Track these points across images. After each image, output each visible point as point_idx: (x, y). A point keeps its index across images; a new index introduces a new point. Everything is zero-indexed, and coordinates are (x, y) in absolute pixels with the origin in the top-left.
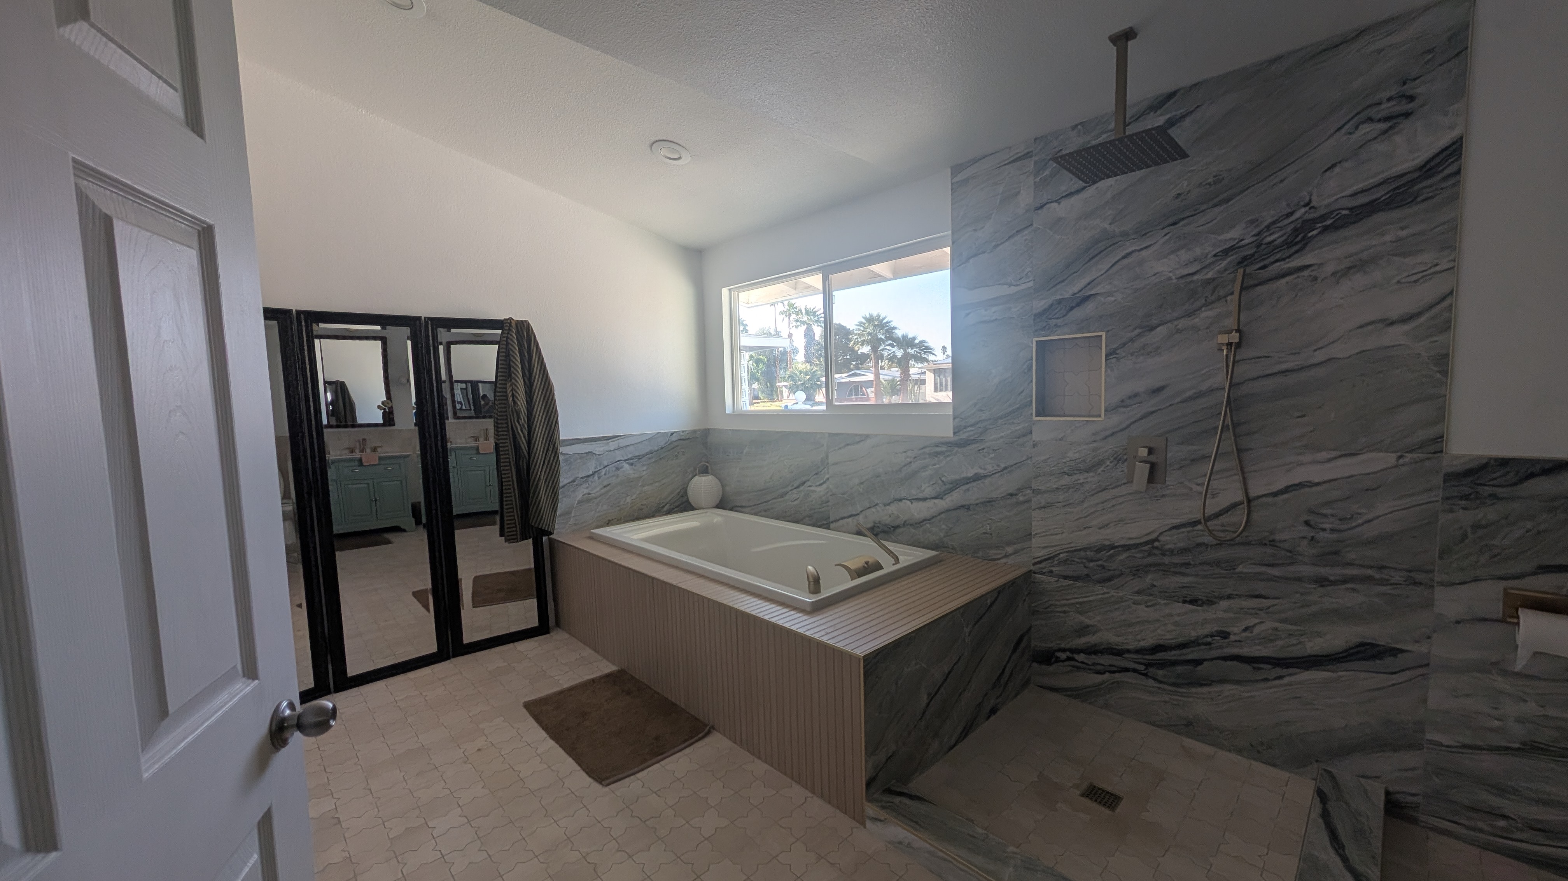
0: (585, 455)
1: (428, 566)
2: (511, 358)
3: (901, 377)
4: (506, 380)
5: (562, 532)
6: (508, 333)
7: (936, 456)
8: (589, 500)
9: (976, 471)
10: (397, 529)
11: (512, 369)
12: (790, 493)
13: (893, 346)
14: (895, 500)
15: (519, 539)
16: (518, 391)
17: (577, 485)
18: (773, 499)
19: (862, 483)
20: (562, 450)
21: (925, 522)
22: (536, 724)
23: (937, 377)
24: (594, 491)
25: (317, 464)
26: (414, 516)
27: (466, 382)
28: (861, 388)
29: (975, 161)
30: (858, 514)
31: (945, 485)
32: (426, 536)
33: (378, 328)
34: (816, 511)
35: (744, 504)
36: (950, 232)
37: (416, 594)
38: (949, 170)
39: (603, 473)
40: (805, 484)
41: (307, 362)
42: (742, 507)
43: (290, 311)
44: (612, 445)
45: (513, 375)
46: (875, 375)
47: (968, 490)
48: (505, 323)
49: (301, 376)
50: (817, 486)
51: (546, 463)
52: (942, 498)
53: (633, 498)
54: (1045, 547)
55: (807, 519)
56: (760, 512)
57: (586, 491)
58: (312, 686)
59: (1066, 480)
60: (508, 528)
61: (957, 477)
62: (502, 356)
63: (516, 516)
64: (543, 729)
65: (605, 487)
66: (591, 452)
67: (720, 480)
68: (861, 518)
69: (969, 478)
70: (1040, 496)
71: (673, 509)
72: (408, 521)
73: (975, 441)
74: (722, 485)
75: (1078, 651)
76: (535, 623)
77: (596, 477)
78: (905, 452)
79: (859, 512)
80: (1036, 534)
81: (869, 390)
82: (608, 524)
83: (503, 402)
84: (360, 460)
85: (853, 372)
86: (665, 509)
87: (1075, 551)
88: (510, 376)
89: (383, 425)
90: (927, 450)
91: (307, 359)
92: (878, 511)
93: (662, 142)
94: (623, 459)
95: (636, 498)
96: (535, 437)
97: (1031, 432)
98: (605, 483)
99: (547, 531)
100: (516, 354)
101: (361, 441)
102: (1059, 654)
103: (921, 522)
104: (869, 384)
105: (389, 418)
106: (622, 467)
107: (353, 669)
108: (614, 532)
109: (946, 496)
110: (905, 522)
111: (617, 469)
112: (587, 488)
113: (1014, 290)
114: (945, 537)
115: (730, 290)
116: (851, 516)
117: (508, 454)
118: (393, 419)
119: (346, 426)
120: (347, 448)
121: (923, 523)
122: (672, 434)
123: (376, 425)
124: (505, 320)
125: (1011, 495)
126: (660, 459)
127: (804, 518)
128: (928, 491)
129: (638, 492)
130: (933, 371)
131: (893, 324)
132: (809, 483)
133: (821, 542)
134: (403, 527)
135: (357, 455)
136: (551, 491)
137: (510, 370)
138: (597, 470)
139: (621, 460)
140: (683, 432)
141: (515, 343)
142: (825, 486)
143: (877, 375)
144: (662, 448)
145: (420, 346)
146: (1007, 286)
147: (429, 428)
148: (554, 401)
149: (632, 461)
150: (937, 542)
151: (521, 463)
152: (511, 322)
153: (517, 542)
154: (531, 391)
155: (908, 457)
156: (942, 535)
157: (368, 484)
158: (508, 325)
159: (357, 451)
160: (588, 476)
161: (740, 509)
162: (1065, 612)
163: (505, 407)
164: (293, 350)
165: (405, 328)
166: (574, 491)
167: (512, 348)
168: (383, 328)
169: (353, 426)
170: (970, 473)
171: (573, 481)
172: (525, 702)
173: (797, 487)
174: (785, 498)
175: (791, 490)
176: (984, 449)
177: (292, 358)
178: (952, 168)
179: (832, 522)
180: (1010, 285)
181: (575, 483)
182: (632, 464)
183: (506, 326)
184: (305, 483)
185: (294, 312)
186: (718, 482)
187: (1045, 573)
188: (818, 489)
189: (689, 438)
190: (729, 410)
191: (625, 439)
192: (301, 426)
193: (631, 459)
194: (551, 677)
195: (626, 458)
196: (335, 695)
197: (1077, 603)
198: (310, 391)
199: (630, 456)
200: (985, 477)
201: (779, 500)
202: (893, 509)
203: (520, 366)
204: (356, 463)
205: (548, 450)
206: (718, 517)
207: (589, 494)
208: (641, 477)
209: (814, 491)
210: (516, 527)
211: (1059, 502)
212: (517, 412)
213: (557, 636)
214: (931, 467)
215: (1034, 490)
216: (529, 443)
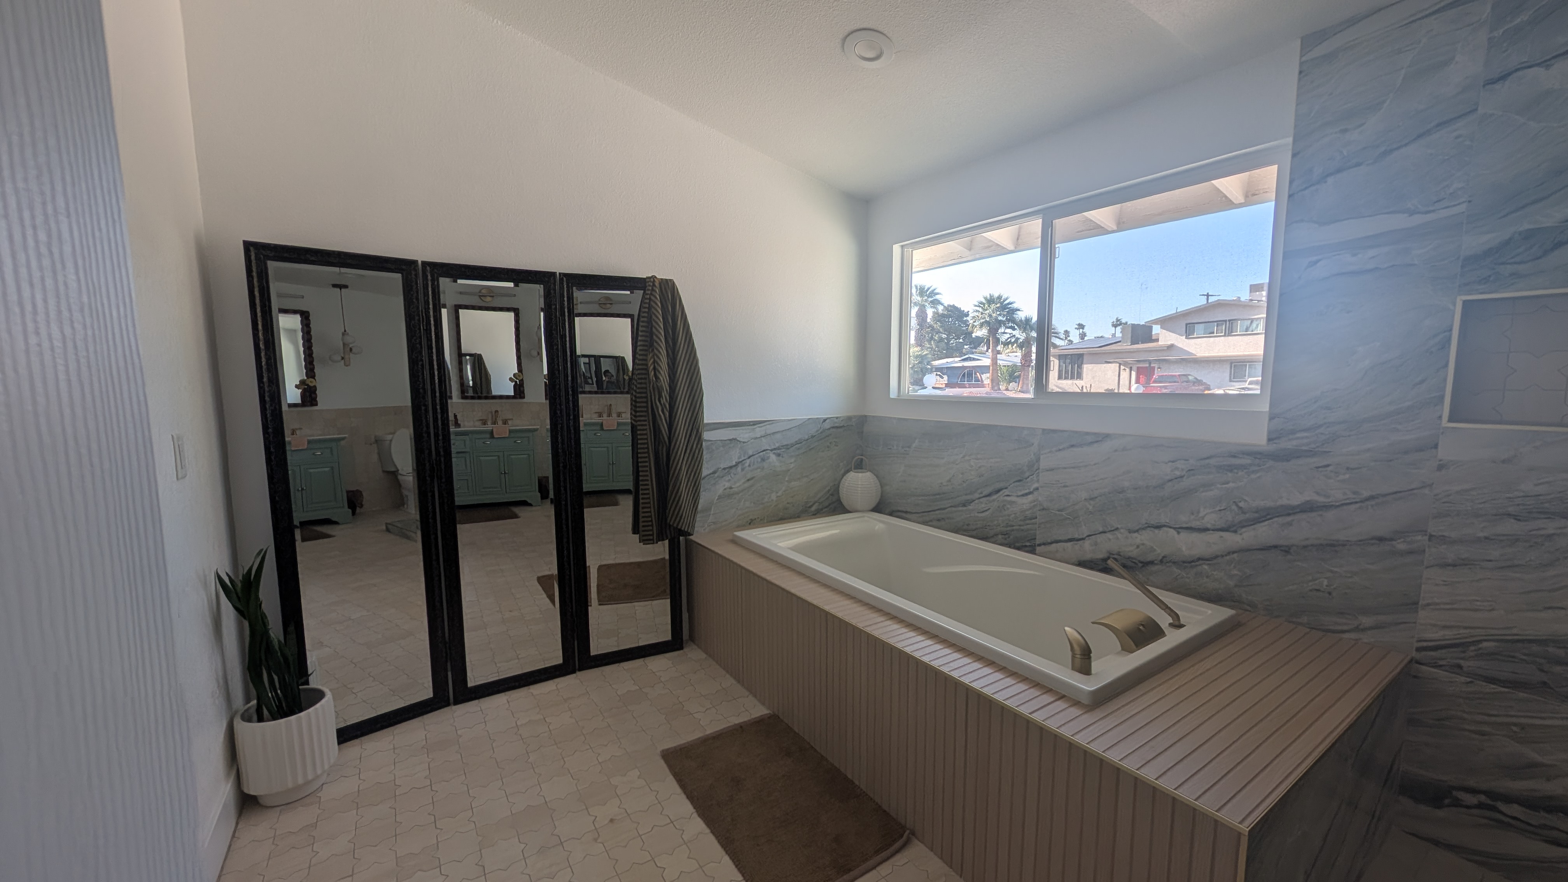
0: (729, 442)
1: (554, 546)
2: (654, 323)
3: (1021, 363)
4: (646, 350)
5: (701, 534)
6: (651, 294)
7: (1231, 471)
8: (729, 496)
9: (1308, 499)
10: (524, 503)
11: (654, 337)
12: (976, 501)
13: (1014, 329)
14: (1149, 527)
15: (655, 541)
16: (660, 364)
17: (718, 477)
18: (951, 507)
19: (1092, 499)
20: (707, 435)
21: (1201, 562)
22: (678, 790)
23: (1062, 364)
24: (738, 484)
25: (441, 444)
26: (540, 491)
27: (589, 356)
28: (975, 374)
29: (1352, 22)
30: (1083, 539)
31: (1244, 513)
32: (553, 512)
33: (511, 285)
34: (1014, 528)
35: (909, 510)
36: (1290, 140)
37: (541, 580)
38: (1299, 42)
39: (747, 465)
40: (1001, 493)
41: (432, 322)
42: (906, 512)
43: (414, 262)
44: (759, 431)
45: (655, 344)
46: (992, 360)
47: (1290, 524)
48: (648, 282)
49: (426, 339)
50: (1018, 496)
51: (688, 451)
52: (1235, 532)
53: (778, 495)
54: (1445, 627)
55: (1000, 536)
56: (931, 521)
57: (727, 485)
58: (431, 695)
59: (1509, 527)
60: (643, 526)
61: (1269, 504)
62: (643, 322)
63: (653, 514)
64: (688, 798)
65: (748, 480)
66: (735, 439)
67: (877, 477)
68: (1087, 544)
69: (1293, 508)
70: (1444, 546)
71: (822, 509)
72: (534, 495)
73: (1311, 453)
74: (881, 484)
75: (1509, 799)
76: (667, 636)
77: (739, 469)
78: (1173, 462)
79: (1084, 537)
80: (1428, 605)
81: (984, 376)
82: (750, 524)
83: (643, 376)
84: (492, 433)
85: (967, 356)
86: (813, 509)
87: (1518, 641)
88: (651, 345)
89: (514, 397)
90: (1212, 461)
91: (432, 319)
92: (1117, 538)
93: (860, 32)
94: (770, 449)
95: (783, 495)
96: (677, 420)
97: (1436, 446)
98: (749, 476)
99: (687, 532)
100: (659, 320)
101: (494, 413)
102: (1461, 795)
103: (1193, 561)
104: (984, 369)
105: (519, 390)
106: (768, 458)
107: (475, 678)
108: (759, 536)
109: (1244, 530)
110: (1164, 557)
111: (763, 460)
112: (729, 480)
113: (1418, 220)
114: (1236, 586)
115: (902, 246)
116: (1070, 540)
117: (647, 439)
118: (523, 392)
119: (479, 398)
120: (480, 420)
121: (1197, 563)
122: (825, 420)
123: (508, 397)
124: (648, 278)
125: (1381, 539)
126: (810, 450)
127: (996, 535)
128: (1210, 519)
129: (784, 488)
130: (1058, 357)
131: (1015, 306)
132: (1006, 492)
133: (1032, 572)
134: (529, 501)
135: (489, 427)
136: (693, 484)
137: (652, 337)
138: (741, 460)
139: (767, 450)
140: (837, 418)
141: (658, 306)
142: (1030, 497)
143: (994, 361)
144: (813, 437)
145: (553, 307)
146: (1406, 215)
147: (560, 405)
148: (698, 377)
149: (778, 451)
150: (1220, 591)
151: (660, 448)
152: (654, 280)
153: (653, 543)
154: (674, 364)
155: (1177, 469)
156: (1231, 583)
157: (499, 457)
158: (651, 284)
159: (489, 423)
160: (731, 467)
161: (904, 515)
162: (1483, 734)
163: (645, 383)
164: (418, 308)
165: (537, 286)
166: (715, 484)
167: (655, 312)
168: (516, 285)
169: (486, 398)
170: (1297, 499)
171: (714, 473)
172: (663, 751)
173: (989, 495)
174: (970, 507)
175: (979, 498)
176: (1328, 466)
177: (417, 318)
178: (1302, 39)
179: (1039, 545)
180: (1412, 213)
181: (716, 475)
182: (779, 455)
183: (649, 286)
184: (427, 465)
185: (420, 263)
186: (877, 481)
187: (1441, 666)
188: (1020, 501)
189: (843, 426)
190: (893, 394)
191: (773, 425)
192: (424, 398)
193: (778, 448)
194: (691, 714)
195: (773, 447)
196: (454, 708)
197: (1515, 725)
198: (435, 357)
199: (777, 445)
200: (1327, 507)
201: (960, 508)
202: (1144, 538)
203: (663, 334)
204: (488, 436)
205: (690, 436)
206: (879, 523)
207: (731, 488)
208: (789, 470)
209: (1012, 503)
210: (652, 525)
211: (1490, 561)
212: (658, 389)
213: (692, 654)
214: (1219, 486)
215: (1431, 536)
216: (670, 426)
